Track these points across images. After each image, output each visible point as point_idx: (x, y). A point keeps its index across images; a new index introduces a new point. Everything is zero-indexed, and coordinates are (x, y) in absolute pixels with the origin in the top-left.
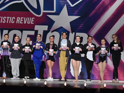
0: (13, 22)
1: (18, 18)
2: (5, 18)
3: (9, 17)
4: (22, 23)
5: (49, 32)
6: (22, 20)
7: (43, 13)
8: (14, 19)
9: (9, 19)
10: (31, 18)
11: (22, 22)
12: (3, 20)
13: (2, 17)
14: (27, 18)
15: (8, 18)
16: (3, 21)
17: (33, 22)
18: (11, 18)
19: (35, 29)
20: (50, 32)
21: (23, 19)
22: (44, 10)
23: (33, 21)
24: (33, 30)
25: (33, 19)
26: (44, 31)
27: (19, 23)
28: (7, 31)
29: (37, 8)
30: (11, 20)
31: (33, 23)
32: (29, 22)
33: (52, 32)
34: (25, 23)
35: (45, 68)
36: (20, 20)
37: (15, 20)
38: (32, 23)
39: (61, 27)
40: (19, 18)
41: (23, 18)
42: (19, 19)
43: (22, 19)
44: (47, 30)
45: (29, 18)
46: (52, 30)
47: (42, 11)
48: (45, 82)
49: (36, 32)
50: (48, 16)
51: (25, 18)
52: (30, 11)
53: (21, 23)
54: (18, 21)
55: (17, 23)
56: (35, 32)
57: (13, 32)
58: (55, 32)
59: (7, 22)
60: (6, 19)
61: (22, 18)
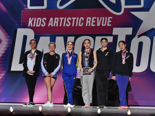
0: (81, 24)
1: (88, 18)
2: (69, 20)
3: (76, 18)
4: (94, 25)
6: (95, 22)
7: (125, 9)
8: (83, 20)
9: (76, 20)
10: (106, 18)
11: (94, 23)
12: (67, 22)
13: (65, 18)
14: (101, 18)
15: (74, 18)
16: (67, 24)
17: (110, 23)
18: (78, 18)
19: (113, 34)
20: (136, 37)
21: (96, 20)
22: (126, 5)
23: (111, 21)
24: (111, 35)
25: (110, 19)
26: (126, 35)
27: (89, 25)
28: (74, 37)
29: (115, 3)
30: (78, 22)
31: (110, 25)
32: (104, 24)
33: (139, 36)
34: (98, 25)
35: (130, 91)
36: (91, 22)
37: (84, 22)
38: (108, 25)
39: (153, 29)
40: (90, 18)
41: (95, 18)
42: (90, 20)
43: (94, 20)
44: (131, 34)
45: (104, 18)
46: (138, 34)
47: (124, 6)
50: (132, 13)
51: (98, 18)
52: (105, 8)
53: (92, 25)
54: (88, 23)
55: (87, 25)
56: (113, 37)
58: (143, 37)
59: (73, 25)
60: (71, 21)
61: (93, 18)
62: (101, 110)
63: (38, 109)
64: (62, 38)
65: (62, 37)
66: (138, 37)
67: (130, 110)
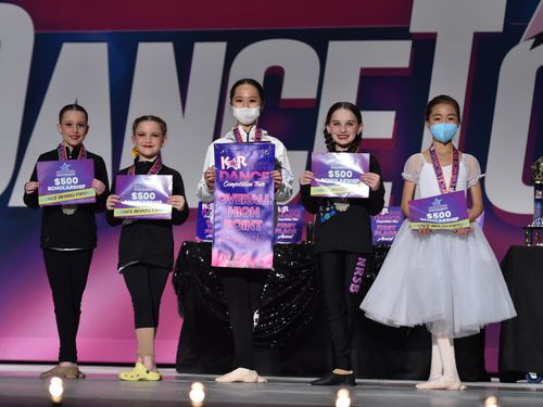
5: (516, 42)
19: (415, 27)
20: (524, 45)
24: (401, 33)
26: (476, 35)
28: (221, 47)
33: (539, 40)
44: (500, 29)
46: (532, 28)
48: (484, 400)
49: (424, 46)
56: (413, 46)
57: (257, 58)
62: (351, 396)
63: (47, 391)
64: (167, 49)
65: (170, 46)
66: (533, 41)
67: (496, 396)
